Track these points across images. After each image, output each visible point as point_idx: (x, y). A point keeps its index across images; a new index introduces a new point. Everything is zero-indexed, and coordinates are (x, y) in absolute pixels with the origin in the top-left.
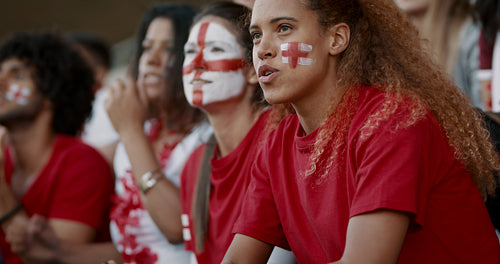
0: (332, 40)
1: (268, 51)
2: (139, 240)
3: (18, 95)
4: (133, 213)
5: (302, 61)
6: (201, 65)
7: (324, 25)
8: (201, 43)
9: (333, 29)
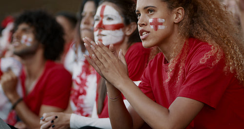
0: (175, 16)
1: (143, 23)
2: (84, 110)
3: (26, 41)
4: (80, 97)
5: (160, 27)
6: (101, 27)
7: (171, 8)
8: (102, 16)
9: (175, 10)
